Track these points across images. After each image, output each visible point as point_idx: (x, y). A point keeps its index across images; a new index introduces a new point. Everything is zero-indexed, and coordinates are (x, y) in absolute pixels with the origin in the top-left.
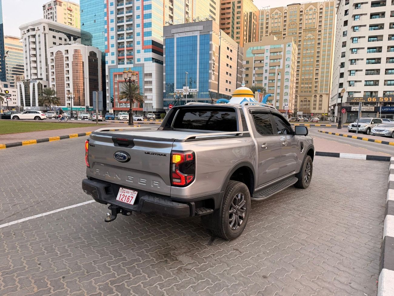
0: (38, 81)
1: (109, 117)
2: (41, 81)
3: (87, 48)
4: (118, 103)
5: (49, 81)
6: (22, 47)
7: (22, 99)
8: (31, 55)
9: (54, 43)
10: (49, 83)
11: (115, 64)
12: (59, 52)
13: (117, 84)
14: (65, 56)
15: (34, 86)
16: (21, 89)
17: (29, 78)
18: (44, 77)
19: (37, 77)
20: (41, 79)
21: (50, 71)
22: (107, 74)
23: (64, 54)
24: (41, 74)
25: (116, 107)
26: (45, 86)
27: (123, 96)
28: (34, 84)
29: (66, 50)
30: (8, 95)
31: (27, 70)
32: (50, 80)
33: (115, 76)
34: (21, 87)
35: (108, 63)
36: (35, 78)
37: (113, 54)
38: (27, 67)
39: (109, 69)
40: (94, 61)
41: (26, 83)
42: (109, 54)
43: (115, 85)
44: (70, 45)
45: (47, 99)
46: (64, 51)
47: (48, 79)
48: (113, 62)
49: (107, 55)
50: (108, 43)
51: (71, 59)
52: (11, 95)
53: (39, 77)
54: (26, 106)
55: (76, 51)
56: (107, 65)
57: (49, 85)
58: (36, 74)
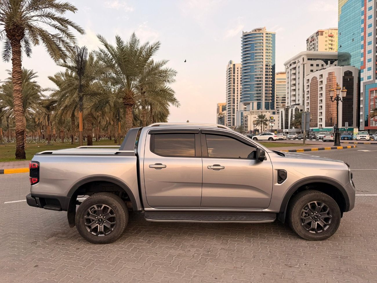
0: (295, 107)
1: (345, 138)
2: (298, 106)
3: (341, 68)
4: (374, 122)
5: (304, 106)
6: (285, 79)
7: (282, 124)
8: (292, 85)
9: (312, 71)
10: (304, 108)
11: (372, 79)
12: (314, 78)
13: (373, 101)
14: (319, 80)
15: (292, 111)
16: (282, 115)
17: (289, 105)
18: (301, 102)
19: (296, 103)
20: (299, 104)
21: (306, 96)
22: (362, 91)
23: (318, 79)
24: (299, 100)
25: (371, 126)
26: (301, 110)
27: (374, 113)
28: (292, 109)
29: (320, 75)
30: (273, 121)
31: (288, 98)
32: (306, 104)
33: (372, 92)
34: (282, 113)
35: (363, 80)
36: (293, 104)
37: (369, 69)
38: (288, 96)
39: (365, 86)
40: (349, 80)
41: (287, 109)
42: (365, 70)
43: (371, 102)
44: (325, 69)
45: (298, 122)
46: (319, 76)
47: (303, 104)
48: (369, 78)
49: (363, 72)
50: (364, 59)
51: (325, 82)
52: (275, 120)
53: (297, 103)
54: (285, 129)
55: (330, 74)
56: (362, 82)
57: (304, 109)
58: (295, 101)
